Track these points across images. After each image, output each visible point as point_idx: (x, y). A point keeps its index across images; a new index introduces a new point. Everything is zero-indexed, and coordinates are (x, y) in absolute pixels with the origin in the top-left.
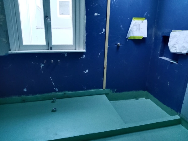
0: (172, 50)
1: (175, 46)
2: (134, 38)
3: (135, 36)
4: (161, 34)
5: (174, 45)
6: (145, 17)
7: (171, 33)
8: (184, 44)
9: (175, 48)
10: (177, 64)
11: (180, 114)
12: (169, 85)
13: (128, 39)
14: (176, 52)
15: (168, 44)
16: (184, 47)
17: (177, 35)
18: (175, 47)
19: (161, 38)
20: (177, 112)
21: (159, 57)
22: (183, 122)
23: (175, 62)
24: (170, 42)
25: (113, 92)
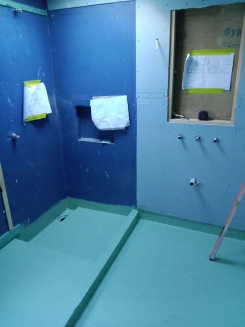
0: (102, 126)
1: (104, 120)
2: (34, 118)
3: (35, 114)
4: (71, 104)
5: (103, 118)
6: (39, 79)
7: (91, 101)
8: (119, 116)
9: (106, 123)
10: (112, 144)
11: (136, 206)
12: (107, 175)
13: (26, 123)
14: (110, 128)
15: (92, 118)
16: (119, 119)
17: (103, 104)
18: (106, 121)
19: (74, 112)
20: (131, 206)
21: (79, 140)
22: (142, 214)
23: (109, 143)
24: (94, 115)
25: (26, 225)
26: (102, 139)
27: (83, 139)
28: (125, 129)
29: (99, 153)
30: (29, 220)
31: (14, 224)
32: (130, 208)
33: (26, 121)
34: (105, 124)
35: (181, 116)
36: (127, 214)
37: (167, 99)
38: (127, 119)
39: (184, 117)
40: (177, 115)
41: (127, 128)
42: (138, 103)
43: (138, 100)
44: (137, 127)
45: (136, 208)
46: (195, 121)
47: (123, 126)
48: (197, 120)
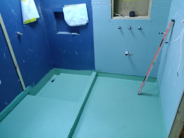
0: (71, 24)
1: (73, 20)
3: (29, 19)
7: (64, 8)
8: (82, 17)
10: (79, 34)
11: (95, 70)
12: (77, 54)
13: (25, 25)
14: (76, 25)
15: (65, 19)
16: (82, 19)
17: (71, 10)
20: (92, 70)
21: (58, 33)
22: (99, 74)
23: (76, 34)
24: (66, 17)
26: (72, 32)
27: (60, 33)
28: (86, 25)
29: (71, 41)
30: (34, 83)
31: (26, 87)
32: (91, 71)
34: (73, 22)
35: (119, 15)
36: (90, 74)
37: (110, 4)
38: (87, 18)
39: (121, 16)
40: (117, 15)
41: (87, 24)
42: (93, 8)
43: (93, 6)
44: (93, 23)
46: (127, 17)
47: (84, 23)
48: (129, 17)
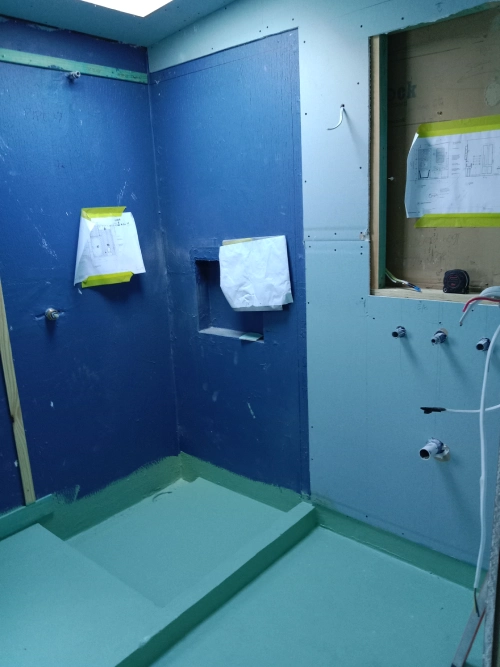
0: (238, 302)
1: (243, 288)
2: (103, 280)
3: (103, 273)
4: (188, 256)
5: (241, 285)
6: (122, 205)
7: (222, 248)
8: (270, 280)
9: (246, 296)
10: (262, 342)
11: (310, 494)
12: (252, 413)
13: (82, 289)
14: (253, 307)
15: (222, 285)
16: (270, 287)
17: (240, 255)
18: (246, 292)
19: (193, 269)
20: (299, 492)
21: (202, 331)
22: (324, 516)
23: (254, 339)
24: (225, 277)
25: (69, 498)
26: (246, 331)
27: (213, 331)
28: (281, 309)
29: (236, 362)
30: (78, 489)
31: (39, 492)
32: (297, 495)
33: (83, 286)
34: (242, 299)
36: (286, 507)
37: (367, 240)
38: (286, 287)
40: (395, 280)
41: (286, 307)
42: (308, 252)
43: (307, 244)
44: (308, 306)
45: (309, 499)
47: (277, 302)
48: (441, 292)
